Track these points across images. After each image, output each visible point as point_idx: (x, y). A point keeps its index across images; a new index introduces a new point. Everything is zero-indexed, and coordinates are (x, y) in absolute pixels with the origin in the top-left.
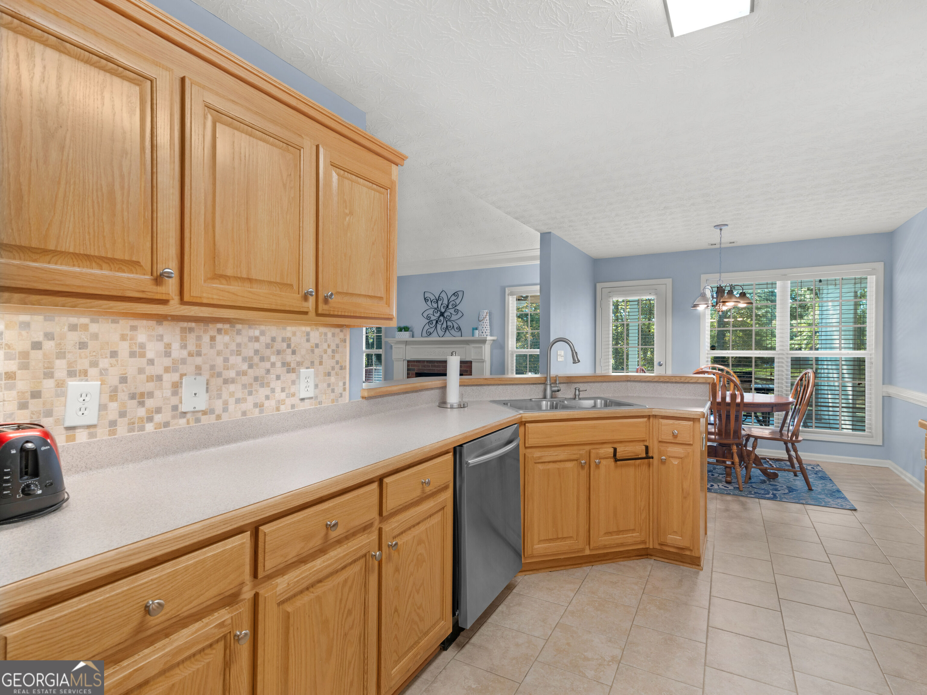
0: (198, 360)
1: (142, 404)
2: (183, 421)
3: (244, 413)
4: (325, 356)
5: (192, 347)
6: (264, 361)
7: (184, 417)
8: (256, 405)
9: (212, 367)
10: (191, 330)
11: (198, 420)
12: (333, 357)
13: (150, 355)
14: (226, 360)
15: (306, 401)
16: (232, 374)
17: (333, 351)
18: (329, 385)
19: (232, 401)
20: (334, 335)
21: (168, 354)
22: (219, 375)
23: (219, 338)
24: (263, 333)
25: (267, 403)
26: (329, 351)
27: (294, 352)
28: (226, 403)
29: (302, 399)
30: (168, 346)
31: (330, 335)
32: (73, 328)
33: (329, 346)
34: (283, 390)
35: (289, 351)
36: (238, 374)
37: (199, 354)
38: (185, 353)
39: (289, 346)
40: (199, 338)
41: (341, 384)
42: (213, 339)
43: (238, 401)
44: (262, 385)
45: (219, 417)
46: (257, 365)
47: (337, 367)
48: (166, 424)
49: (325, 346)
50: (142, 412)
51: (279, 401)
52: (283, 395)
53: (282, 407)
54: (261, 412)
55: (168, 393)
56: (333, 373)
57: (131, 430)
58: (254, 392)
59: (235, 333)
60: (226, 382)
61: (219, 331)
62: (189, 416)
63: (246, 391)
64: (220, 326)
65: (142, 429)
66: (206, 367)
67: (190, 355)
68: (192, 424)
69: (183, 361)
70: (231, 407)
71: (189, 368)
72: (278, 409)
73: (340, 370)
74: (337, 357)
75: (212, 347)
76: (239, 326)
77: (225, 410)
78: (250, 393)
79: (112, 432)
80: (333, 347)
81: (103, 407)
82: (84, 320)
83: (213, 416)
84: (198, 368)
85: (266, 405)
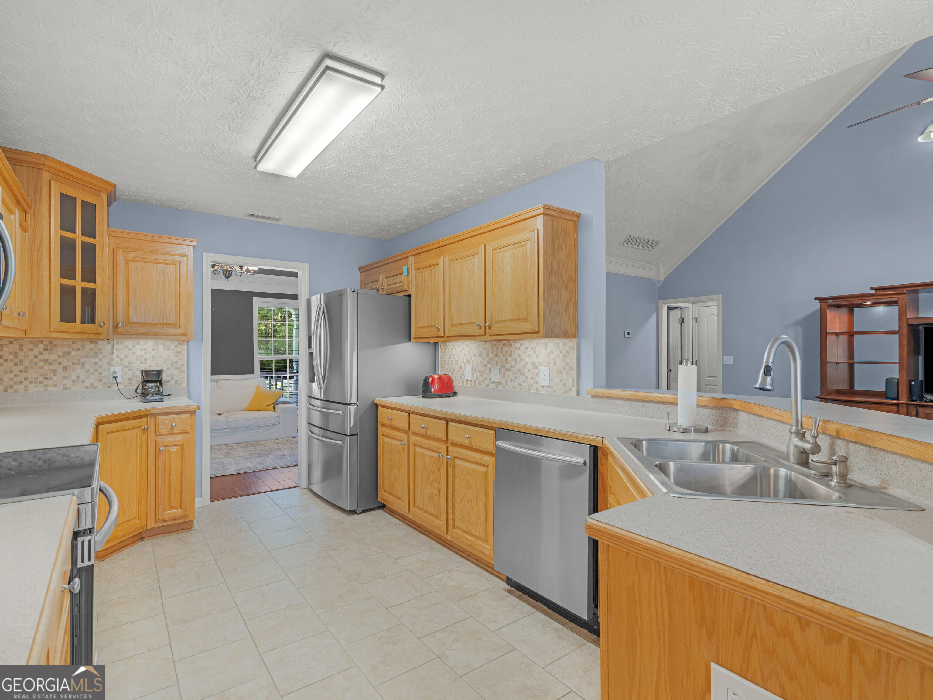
0: (497, 359)
1: (482, 375)
2: (492, 385)
3: (514, 388)
4: (558, 360)
5: (495, 353)
6: (522, 361)
7: (493, 384)
8: (519, 384)
9: (501, 362)
10: (495, 345)
11: (497, 387)
12: (564, 360)
13: (484, 356)
14: (506, 359)
15: (545, 388)
16: (508, 366)
17: (564, 356)
18: (561, 380)
19: (509, 380)
20: (564, 344)
21: (488, 356)
22: (504, 366)
23: (504, 348)
24: (521, 345)
25: (524, 385)
26: (561, 356)
27: (537, 356)
28: (506, 381)
29: (543, 386)
30: (488, 352)
31: (561, 344)
32: (467, 346)
33: (561, 352)
34: (532, 378)
35: (535, 355)
36: (511, 366)
37: (497, 356)
38: (493, 355)
39: (535, 352)
40: (497, 348)
41: (571, 381)
42: (502, 349)
43: (511, 380)
44: (521, 374)
45: (504, 387)
46: (519, 363)
47: (567, 368)
48: (488, 386)
49: (558, 353)
50: (481, 379)
51: (530, 385)
52: (532, 382)
53: (531, 389)
54: (521, 389)
55: (488, 372)
56: (564, 372)
57: (479, 385)
58: (518, 377)
59: (510, 346)
60: (506, 370)
61: (504, 345)
62: (494, 383)
63: (514, 376)
64: (504, 342)
65: (482, 385)
66: (499, 362)
67: (494, 356)
68: (495, 388)
69: (492, 359)
70: (509, 383)
71: (494, 362)
72: (529, 389)
73: (570, 370)
74: (567, 360)
75: (501, 352)
76: (511, 342)
77: (506, 384)
78: (516, 378)
79: (475, 385)
80: (564, 353)
81: (473, 375)
82: (469, 343)
83: (502, 386)
84: (497, 362)
85: (523, 385)
